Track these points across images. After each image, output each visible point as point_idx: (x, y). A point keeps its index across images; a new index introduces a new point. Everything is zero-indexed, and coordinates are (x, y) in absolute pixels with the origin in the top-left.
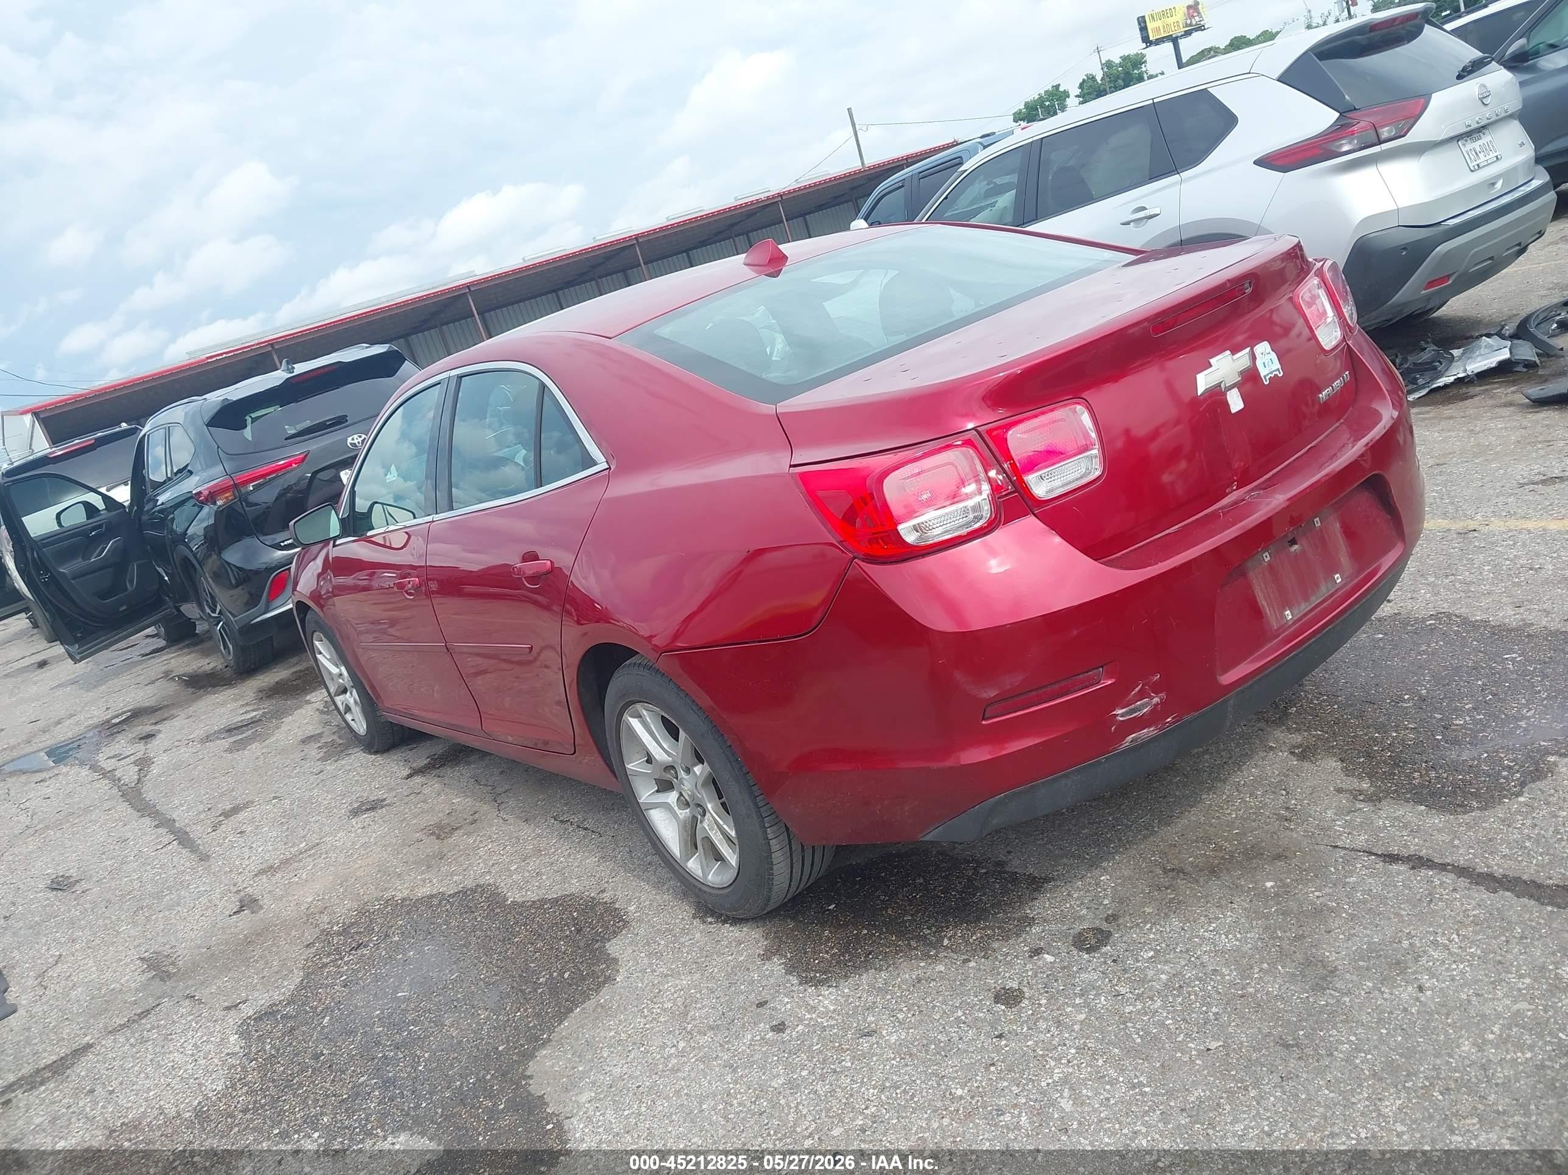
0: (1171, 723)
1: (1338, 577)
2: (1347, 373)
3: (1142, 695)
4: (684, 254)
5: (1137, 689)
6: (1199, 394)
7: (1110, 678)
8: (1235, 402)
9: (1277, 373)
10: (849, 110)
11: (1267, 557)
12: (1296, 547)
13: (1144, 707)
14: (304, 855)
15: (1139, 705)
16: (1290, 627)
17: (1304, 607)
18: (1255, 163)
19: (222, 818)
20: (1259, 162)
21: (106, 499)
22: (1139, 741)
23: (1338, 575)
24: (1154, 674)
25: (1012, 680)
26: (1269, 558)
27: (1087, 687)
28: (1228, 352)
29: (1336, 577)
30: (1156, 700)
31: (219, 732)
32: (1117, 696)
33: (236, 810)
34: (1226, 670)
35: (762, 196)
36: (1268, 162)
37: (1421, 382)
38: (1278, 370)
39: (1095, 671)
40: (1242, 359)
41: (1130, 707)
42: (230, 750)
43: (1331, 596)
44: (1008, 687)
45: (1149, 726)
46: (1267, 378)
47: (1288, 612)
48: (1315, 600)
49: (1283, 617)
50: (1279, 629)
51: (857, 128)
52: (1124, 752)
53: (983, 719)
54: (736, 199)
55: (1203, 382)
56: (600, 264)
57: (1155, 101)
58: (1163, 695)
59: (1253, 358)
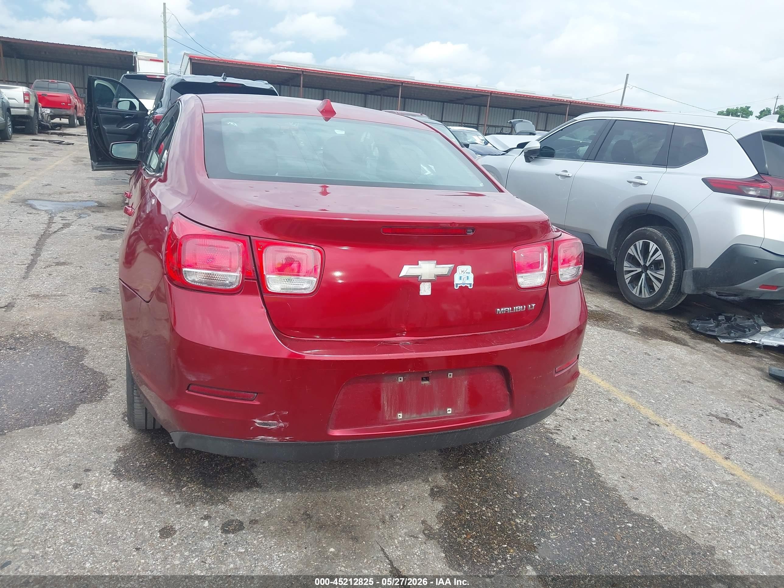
0: (288, 440)
1: (449, 411)
2: (534, 305)
3: (273, 418)
4: (513, 110)
5: (272, 414)
6: (400, 276)
7: (259, 401)
8: (425, 290)
9: (469, 286)
10: (628, 75)
11: (401, 380)
12: (427, 382)
13: (274, 425)
14: (54, 297)
15: (270, 423)
16: (398, 423)
17: (415, 416)
18: (704, 180)
19: (54, 264)
20: (705, 180)
21: (141, 104)
22: (266, 441)
23: (450, 409)
24: (286, 410)
25: (205, 377)
26: (402, 381)
27: (245, 400)
28: (435, 262)
29: (448, 409)
30: (282, 424)
31: (104, 227)
32: (260, 412)
33: (64, 264)
34: (337, 427)
35: (565, 99)
36: (709, 182)
37: (732, 335)
38: (470, 284)
39: (252, 394)
40: (444, 269)
41: (264, 421)
42: (97, 238)
43: (438, 418)
44: (202, 380)
45: (274, 436)
46: (459, 286)
47: (401, 414)
48: (424, 416)
49: (395, 415)
50: (389, 421)
51: (627, 86)
52: (257, 443)
53: (188, 389)
54: (553, 95)
55: (407, 271)
56: (470, 98)
57: (676, 124)
58: (287, 424)
59: (454, 271)
